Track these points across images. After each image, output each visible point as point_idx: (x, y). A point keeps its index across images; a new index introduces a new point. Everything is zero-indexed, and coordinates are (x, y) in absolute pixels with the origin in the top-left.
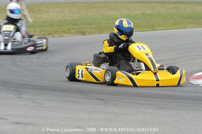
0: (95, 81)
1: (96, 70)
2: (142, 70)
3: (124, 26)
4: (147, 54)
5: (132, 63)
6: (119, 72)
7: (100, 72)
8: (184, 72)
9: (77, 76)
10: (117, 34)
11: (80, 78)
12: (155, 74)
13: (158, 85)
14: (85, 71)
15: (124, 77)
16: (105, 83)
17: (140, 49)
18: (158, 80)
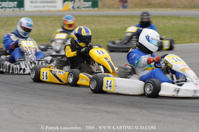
0: (59, 82)
1: (59, 72)
2: (101, 72)
5: (92, 67)
7: (63, 74)
9: (41, 78)
10: (77, 41)
11: (45, 80)
14: (49, 73)
17: (100, 54)
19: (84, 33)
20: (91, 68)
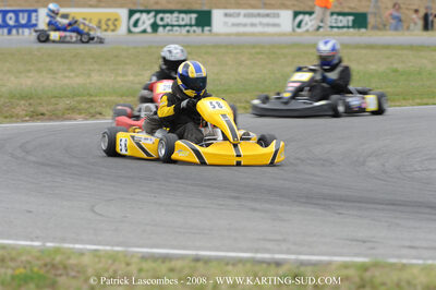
0: (145, 156)
2: (215, 139)
3: (191, 75)
4: (224, 116)
5: (203, 129)
6: (179, 142)
7: (152, 142)
8: (282, 143)
9: (118, 149)
10: (181, 87)
11: (124, 152)
12: (235, 146)
13: (239, 164)
14: (130, 142)
15: (185, 149)
16: (158, 160)
17: (215, 107)
18: (239, 156)
19: (192, 73)
20: (201, 131)
